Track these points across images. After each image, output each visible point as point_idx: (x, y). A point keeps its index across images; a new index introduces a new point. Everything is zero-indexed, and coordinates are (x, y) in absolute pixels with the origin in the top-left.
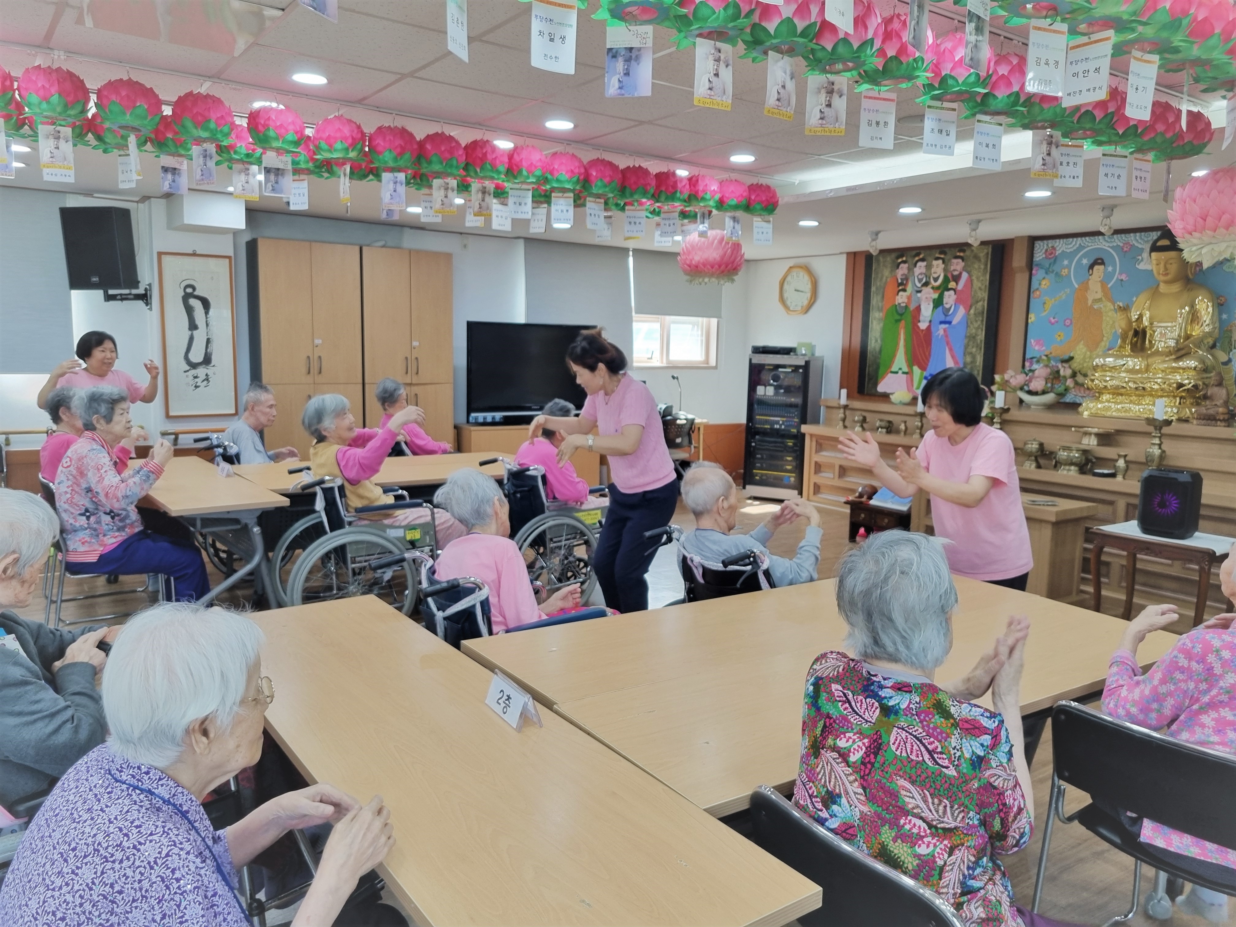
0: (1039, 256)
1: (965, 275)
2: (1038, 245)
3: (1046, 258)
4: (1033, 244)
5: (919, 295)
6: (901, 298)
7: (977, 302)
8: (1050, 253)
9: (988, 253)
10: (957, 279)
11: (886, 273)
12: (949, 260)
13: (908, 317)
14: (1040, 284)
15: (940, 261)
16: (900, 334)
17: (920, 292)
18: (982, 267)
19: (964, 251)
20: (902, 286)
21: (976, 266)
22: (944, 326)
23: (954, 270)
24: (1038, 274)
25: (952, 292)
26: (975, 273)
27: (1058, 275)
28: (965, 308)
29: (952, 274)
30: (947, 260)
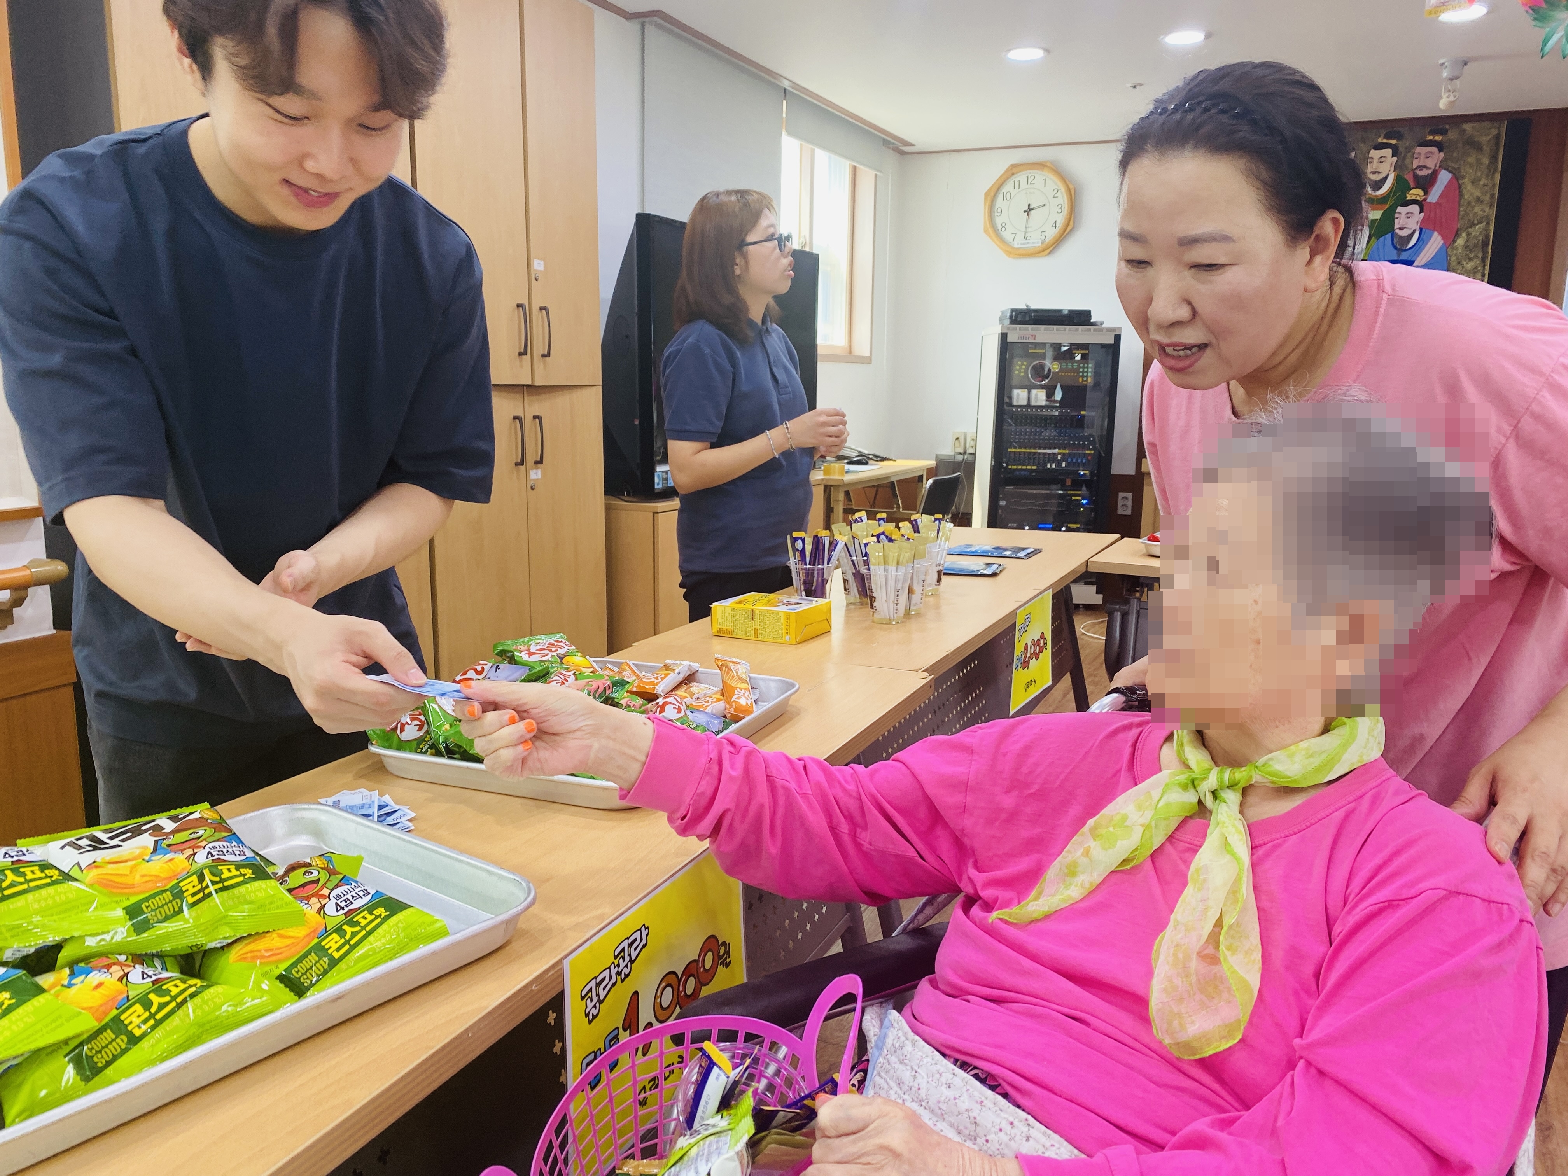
1: (1444, 177)
7: (1473, 225)
9: (1497, 137)
10: (1426, 183)
12: (1409, 149)
15: (1388, 152)
18: (1485, 161)
19: (1444, 132)
21: (1471, 160)
23: (1421, 167)
25: (1415, 208)
26: (1468, 173)
28: (1443, 237)
29: (1416, 176)
30: (1402, 150)
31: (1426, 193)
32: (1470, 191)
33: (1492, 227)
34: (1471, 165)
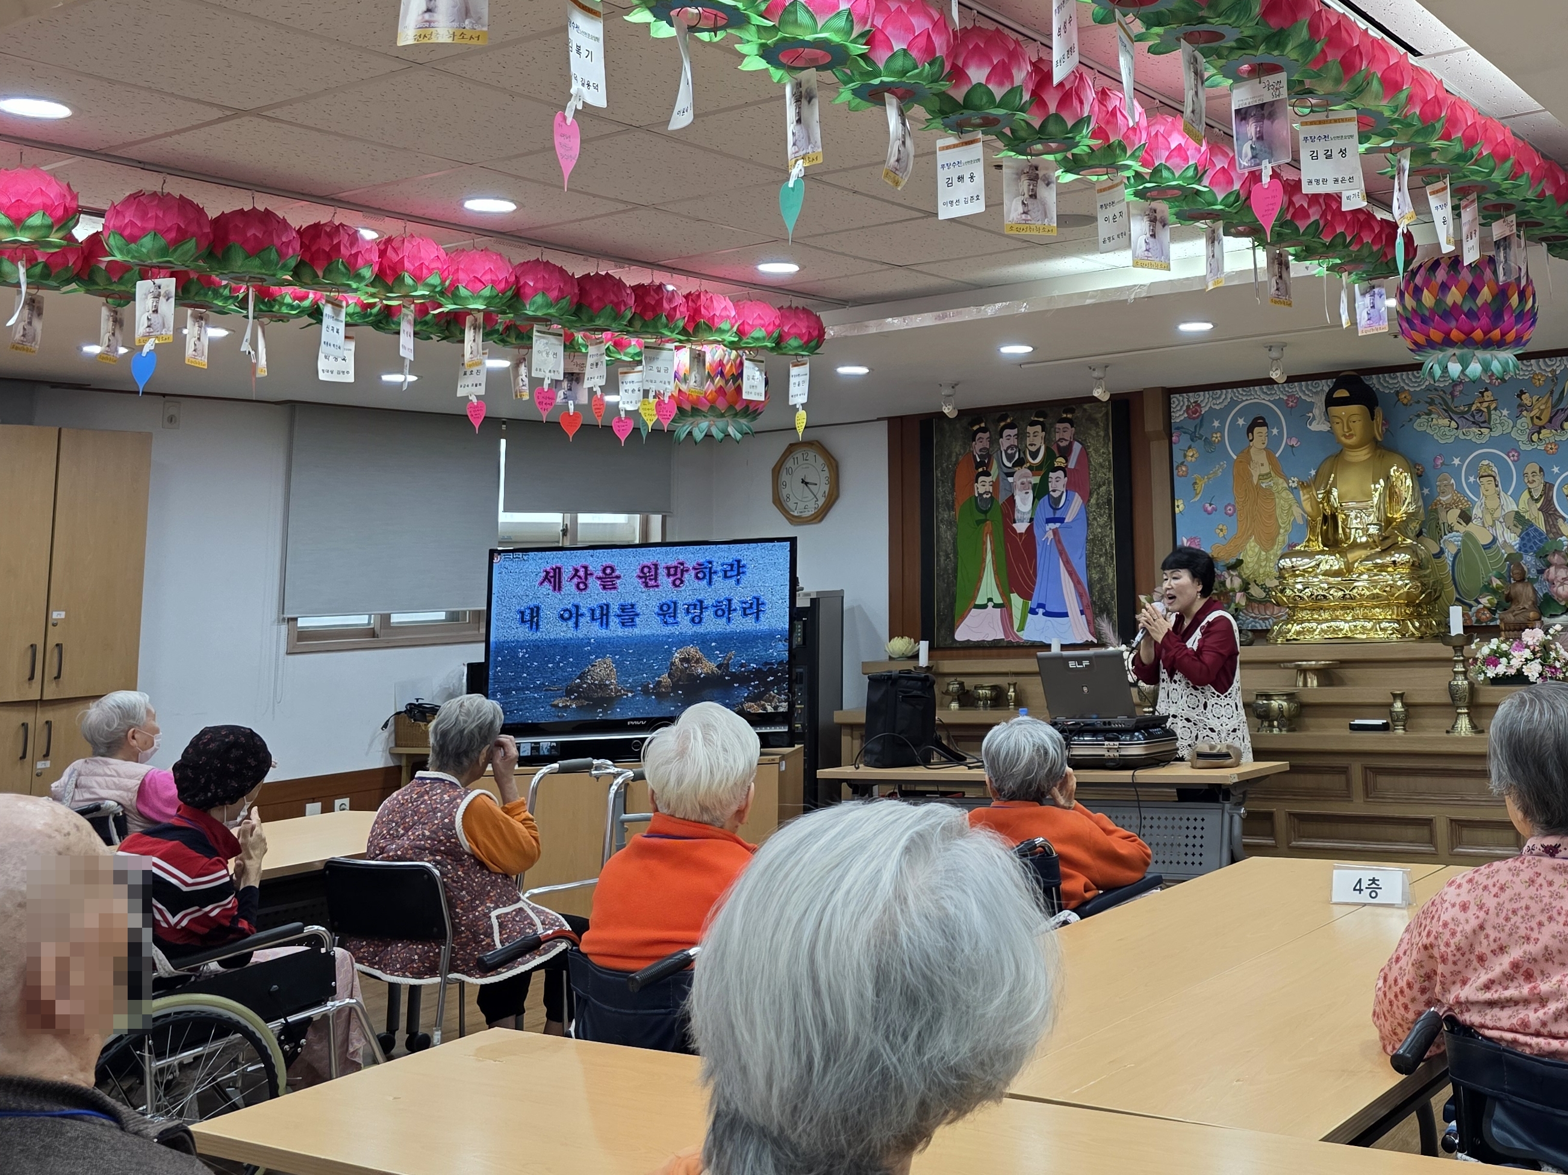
0: (1179, 416)
1: (1077, 447)
2: (1175, 399)
3: (1189, 417)
4: (1170, 399)
5: (1010, 479)
6: (983, 486)
7: (1100, 486)
8: (1193, 410)
9: (1107, 414)
10: (1066, 453)
11: (957, 448)
12: (1052, 425)
13: (996, 515)
14: (1185, 456)
15: (1039, 428)
16: (985, 543)
17: (1011, 475)
18: (1102, 433)
19: (1072, 411)
20: (982, 467)
21: (1093, 433)
22: (1052, 526)
23: (1061, 440)
24: (1180, 441)
25: (1060, 473)
27: (1208, 442)
28: (1082, 498)
29: (1058, 446)
30: (1047, 426)
31: (1067, 461)
32: (1096, 459)
33: (1112, 487)
34: (1093, 438)
